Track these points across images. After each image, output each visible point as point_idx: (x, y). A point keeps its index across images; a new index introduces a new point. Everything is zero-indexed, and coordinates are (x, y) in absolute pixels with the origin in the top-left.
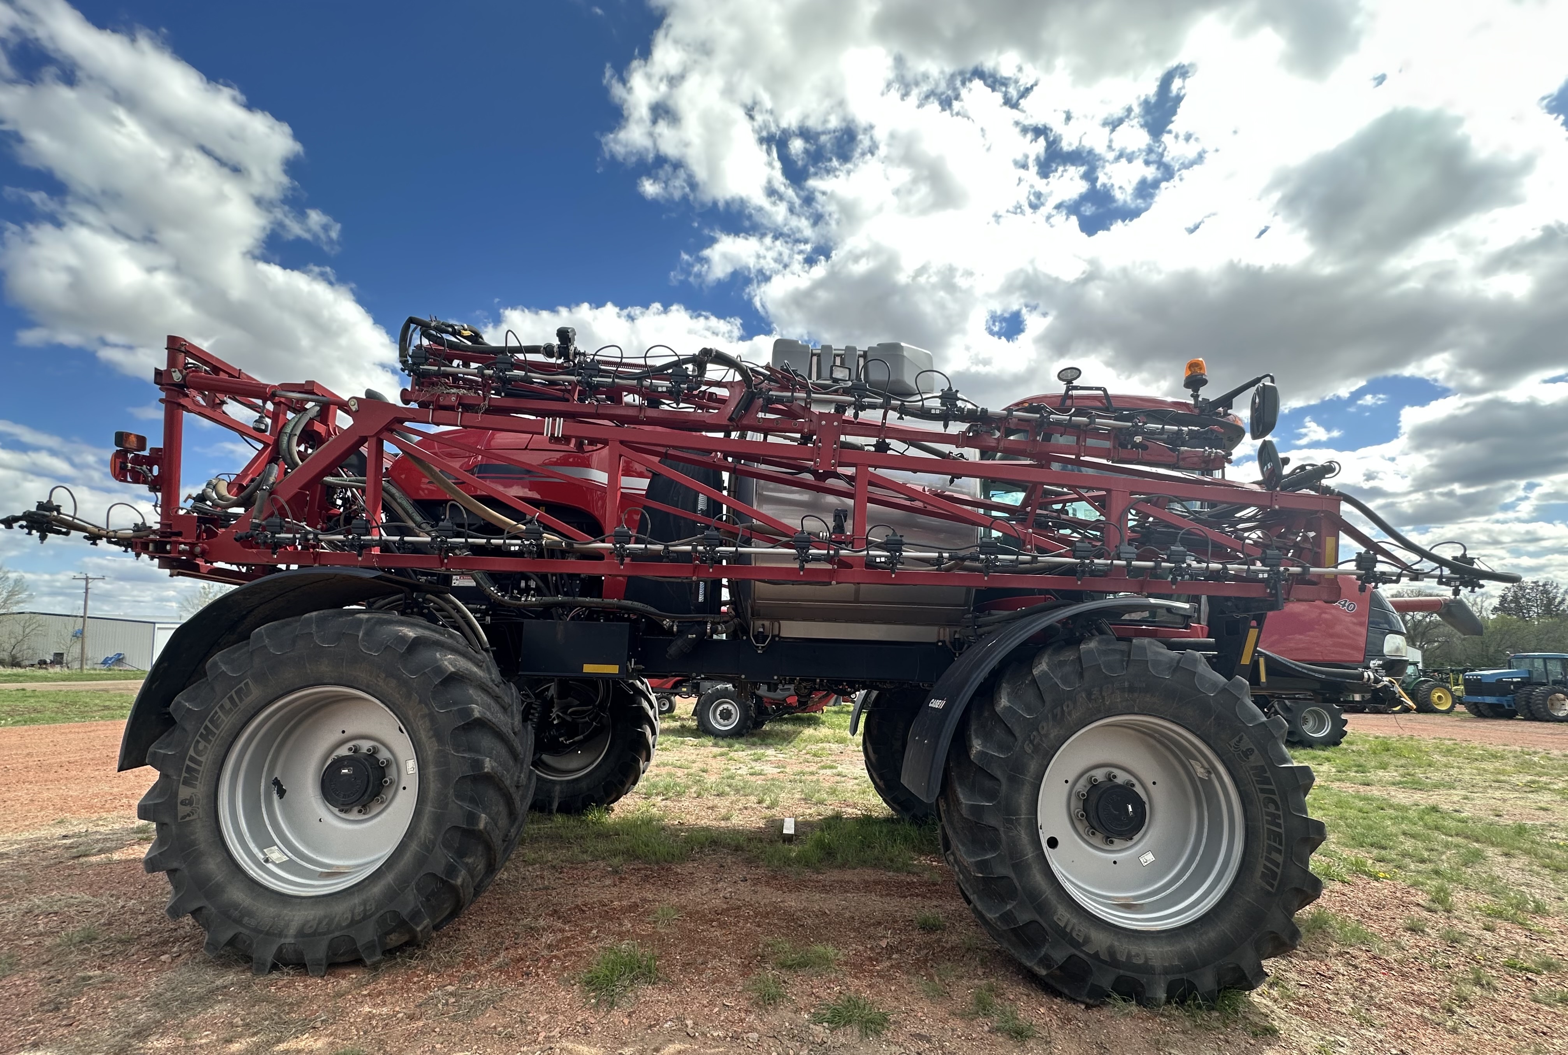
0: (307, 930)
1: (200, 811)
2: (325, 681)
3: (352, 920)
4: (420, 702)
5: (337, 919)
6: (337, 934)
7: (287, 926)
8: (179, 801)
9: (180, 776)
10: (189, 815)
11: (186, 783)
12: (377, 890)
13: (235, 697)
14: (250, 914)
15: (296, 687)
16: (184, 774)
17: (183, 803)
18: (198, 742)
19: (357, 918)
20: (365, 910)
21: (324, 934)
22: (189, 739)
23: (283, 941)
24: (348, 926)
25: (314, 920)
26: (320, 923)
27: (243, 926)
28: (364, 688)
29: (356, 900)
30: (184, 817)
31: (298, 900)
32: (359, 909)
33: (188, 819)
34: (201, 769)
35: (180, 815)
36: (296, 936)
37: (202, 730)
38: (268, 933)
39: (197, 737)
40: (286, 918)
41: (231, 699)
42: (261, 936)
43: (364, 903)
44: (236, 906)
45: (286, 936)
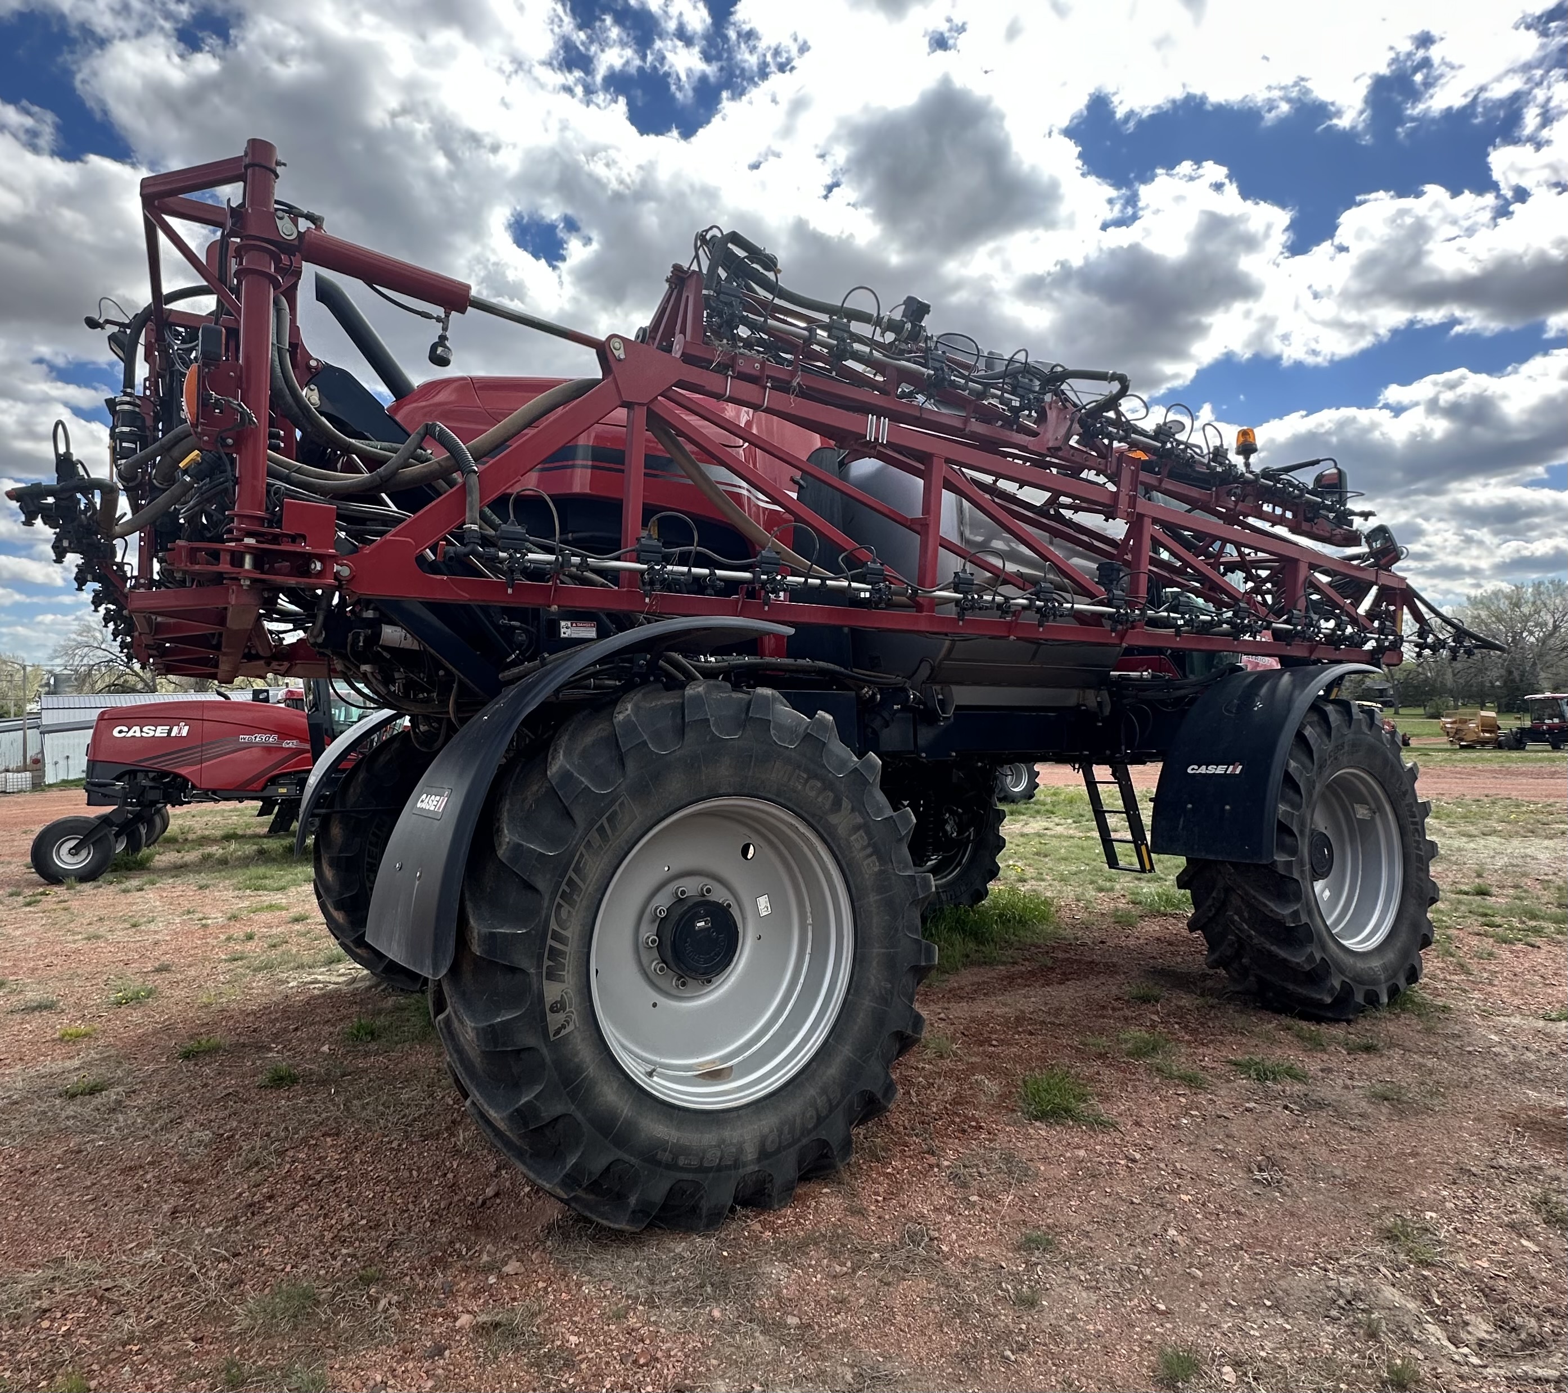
0: (770, 1148)
1: (574, 1016)
2: (721, 792)
3: (819, 1118)
4: (853, 810)
5: (798, 1121)
6: (805, 1141)
7: (741, 1150)
8: (547, 1007)
9: (540, 966)
10: (563, 1027)
11: (552, 976)
12: (833, 1071)
13: (606, 826)
14: (681, 1150)
15: (683, 803)
16: (547, 963)
17: (553, 1010)
18: (559, 906)
19: (824, 1113)
20: (829, 1101)
21: (790, 1146)
22: (546, 904)
23: (741, 1171)
24: (816, 1127)
25: (772, 1131)
26: (781, 1132)
27: (682, 1169)
28: (774, 797)
29: (811, 1092)
30: (557, 1032)
31: (735, 1114)
32: (821, 1102)
33: (563, 1033)
34: (567, 949)
35: (552, 1030)
36: (759, 1160)
37: (564, 886)
38: (719, 1169)
39: (558, 899)
40: (735, 1141)
41: (601, 830)
42: (711, 1175)
43: (824, 1091)
44: (662, 1145)
45: (744, 1165)
